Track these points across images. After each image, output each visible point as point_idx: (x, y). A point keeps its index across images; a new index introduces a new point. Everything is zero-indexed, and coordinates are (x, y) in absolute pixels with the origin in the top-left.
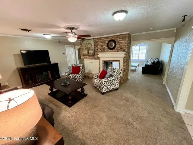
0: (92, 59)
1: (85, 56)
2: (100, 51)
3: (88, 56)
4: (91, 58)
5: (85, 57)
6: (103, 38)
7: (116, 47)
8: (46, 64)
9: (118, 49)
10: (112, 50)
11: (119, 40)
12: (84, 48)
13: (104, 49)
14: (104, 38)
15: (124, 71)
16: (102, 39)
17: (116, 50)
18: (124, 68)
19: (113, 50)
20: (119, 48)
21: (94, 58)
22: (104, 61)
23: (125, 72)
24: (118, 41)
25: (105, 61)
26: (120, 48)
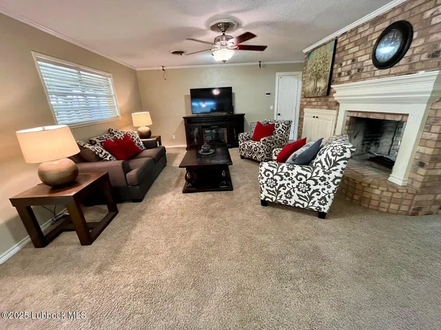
0: (320, 107)
1: (308, 99)
2: (347, 78)
3: (314, 100)
4: (319, 103)
5: (307, 102)
6: (363, 25)
7: (408, 53)
8: (224, 114)
9: (416, 59)
10: (386, 71)
11: (428, 14)
12: (309, 75)
13: (359, 70)
14: (367, 27)
15: (422, 165)
16: (361, 30)
17: (404, 68)
18: (422, 149)
19: (393, 70)
20: (421, 53)
21: (327, 105)
22: (352, 115)
23: (422, 171)
24: (421, 21)
25: (355, 115)
26: (424, 57)
